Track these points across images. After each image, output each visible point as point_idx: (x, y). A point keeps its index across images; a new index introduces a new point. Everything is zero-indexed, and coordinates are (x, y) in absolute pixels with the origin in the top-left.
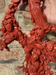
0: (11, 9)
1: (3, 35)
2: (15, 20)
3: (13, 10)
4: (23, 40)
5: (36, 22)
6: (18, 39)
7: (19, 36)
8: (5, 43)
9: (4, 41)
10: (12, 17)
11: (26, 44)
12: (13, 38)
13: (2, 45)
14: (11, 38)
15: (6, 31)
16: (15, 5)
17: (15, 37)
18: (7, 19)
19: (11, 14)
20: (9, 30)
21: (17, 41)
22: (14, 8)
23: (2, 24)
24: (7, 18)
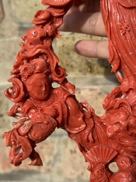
0: (43, 25)
1: (18, 112)
2: (55, 61)
3: (48, 29)
4: (83, 126)
5: (128, 70)
6: (68, 125)
7: (70, 112)
8: (29, 139)
9: (27, 134)
10: (46, 52)
11: (94, 141)
12: (54, 120)
13: (20, 147)
14: (48, 124)
15: (28, 97)
16: (56, 13)
17: (59, 119)
18: (29, 59)
19: (43, 44)
20: (40, 93)
21: (64, 129)
22: (52, 23)
23: (12, 74)
24: (30, 54)
